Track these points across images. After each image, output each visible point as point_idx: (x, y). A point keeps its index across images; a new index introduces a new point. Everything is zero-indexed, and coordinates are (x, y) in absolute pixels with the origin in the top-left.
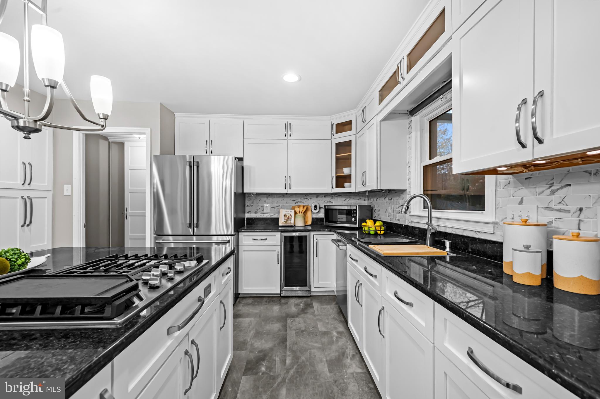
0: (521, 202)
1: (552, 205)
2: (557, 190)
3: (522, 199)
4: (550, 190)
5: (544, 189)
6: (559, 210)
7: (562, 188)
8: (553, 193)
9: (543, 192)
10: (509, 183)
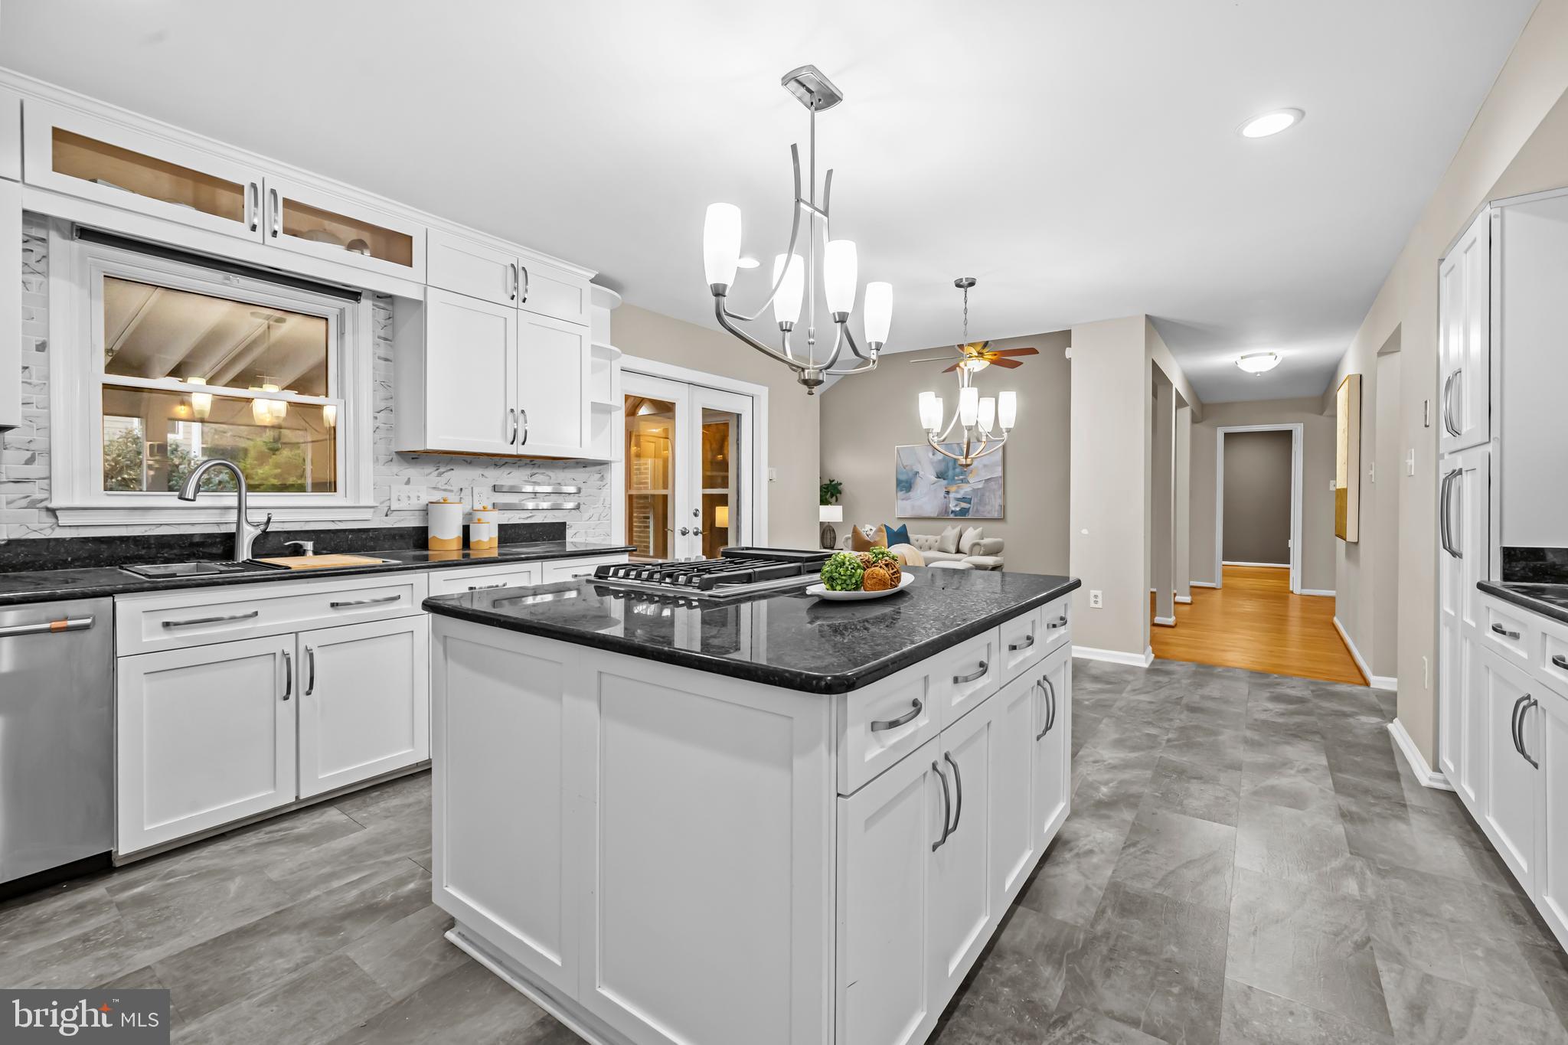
0: (408, 482)
1: (439, 486)
2: (444, 472)
3: (409, 479)
4: (437, 472)
5: (432, 470)
6: (445, 490)
7: (447, 471)
8: (440, 475)
9: (430, 473)
10: (391, 461)
